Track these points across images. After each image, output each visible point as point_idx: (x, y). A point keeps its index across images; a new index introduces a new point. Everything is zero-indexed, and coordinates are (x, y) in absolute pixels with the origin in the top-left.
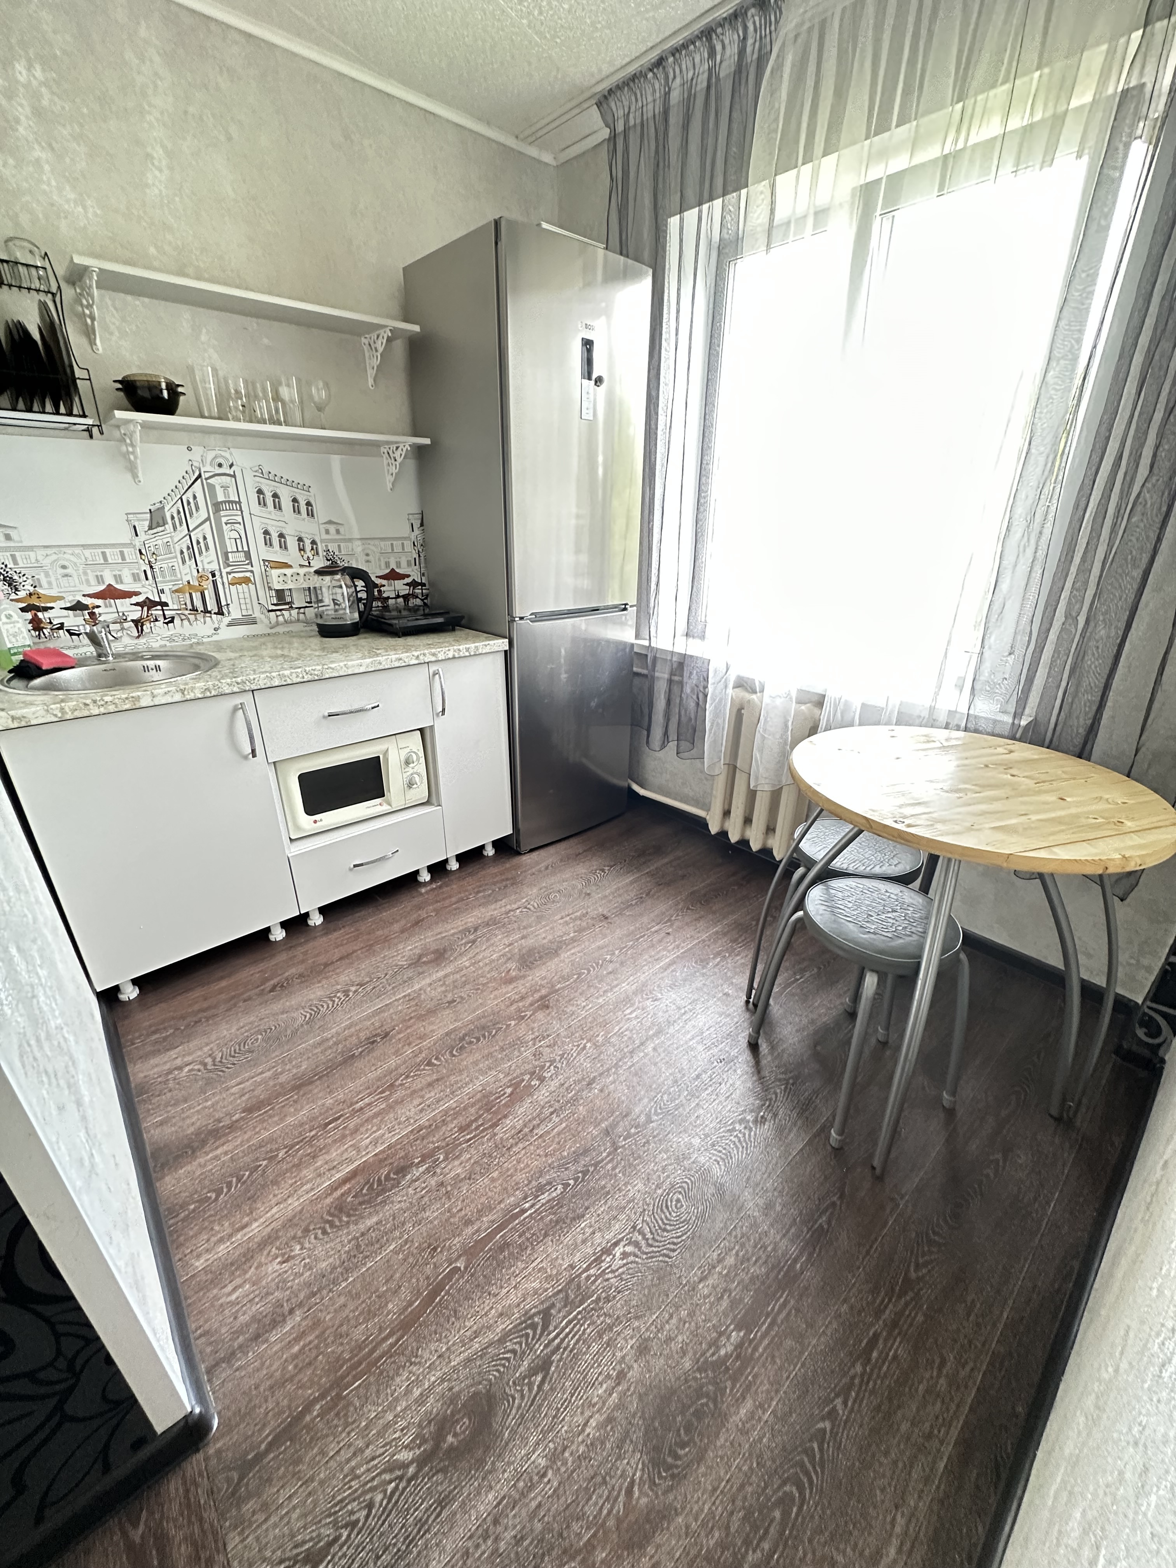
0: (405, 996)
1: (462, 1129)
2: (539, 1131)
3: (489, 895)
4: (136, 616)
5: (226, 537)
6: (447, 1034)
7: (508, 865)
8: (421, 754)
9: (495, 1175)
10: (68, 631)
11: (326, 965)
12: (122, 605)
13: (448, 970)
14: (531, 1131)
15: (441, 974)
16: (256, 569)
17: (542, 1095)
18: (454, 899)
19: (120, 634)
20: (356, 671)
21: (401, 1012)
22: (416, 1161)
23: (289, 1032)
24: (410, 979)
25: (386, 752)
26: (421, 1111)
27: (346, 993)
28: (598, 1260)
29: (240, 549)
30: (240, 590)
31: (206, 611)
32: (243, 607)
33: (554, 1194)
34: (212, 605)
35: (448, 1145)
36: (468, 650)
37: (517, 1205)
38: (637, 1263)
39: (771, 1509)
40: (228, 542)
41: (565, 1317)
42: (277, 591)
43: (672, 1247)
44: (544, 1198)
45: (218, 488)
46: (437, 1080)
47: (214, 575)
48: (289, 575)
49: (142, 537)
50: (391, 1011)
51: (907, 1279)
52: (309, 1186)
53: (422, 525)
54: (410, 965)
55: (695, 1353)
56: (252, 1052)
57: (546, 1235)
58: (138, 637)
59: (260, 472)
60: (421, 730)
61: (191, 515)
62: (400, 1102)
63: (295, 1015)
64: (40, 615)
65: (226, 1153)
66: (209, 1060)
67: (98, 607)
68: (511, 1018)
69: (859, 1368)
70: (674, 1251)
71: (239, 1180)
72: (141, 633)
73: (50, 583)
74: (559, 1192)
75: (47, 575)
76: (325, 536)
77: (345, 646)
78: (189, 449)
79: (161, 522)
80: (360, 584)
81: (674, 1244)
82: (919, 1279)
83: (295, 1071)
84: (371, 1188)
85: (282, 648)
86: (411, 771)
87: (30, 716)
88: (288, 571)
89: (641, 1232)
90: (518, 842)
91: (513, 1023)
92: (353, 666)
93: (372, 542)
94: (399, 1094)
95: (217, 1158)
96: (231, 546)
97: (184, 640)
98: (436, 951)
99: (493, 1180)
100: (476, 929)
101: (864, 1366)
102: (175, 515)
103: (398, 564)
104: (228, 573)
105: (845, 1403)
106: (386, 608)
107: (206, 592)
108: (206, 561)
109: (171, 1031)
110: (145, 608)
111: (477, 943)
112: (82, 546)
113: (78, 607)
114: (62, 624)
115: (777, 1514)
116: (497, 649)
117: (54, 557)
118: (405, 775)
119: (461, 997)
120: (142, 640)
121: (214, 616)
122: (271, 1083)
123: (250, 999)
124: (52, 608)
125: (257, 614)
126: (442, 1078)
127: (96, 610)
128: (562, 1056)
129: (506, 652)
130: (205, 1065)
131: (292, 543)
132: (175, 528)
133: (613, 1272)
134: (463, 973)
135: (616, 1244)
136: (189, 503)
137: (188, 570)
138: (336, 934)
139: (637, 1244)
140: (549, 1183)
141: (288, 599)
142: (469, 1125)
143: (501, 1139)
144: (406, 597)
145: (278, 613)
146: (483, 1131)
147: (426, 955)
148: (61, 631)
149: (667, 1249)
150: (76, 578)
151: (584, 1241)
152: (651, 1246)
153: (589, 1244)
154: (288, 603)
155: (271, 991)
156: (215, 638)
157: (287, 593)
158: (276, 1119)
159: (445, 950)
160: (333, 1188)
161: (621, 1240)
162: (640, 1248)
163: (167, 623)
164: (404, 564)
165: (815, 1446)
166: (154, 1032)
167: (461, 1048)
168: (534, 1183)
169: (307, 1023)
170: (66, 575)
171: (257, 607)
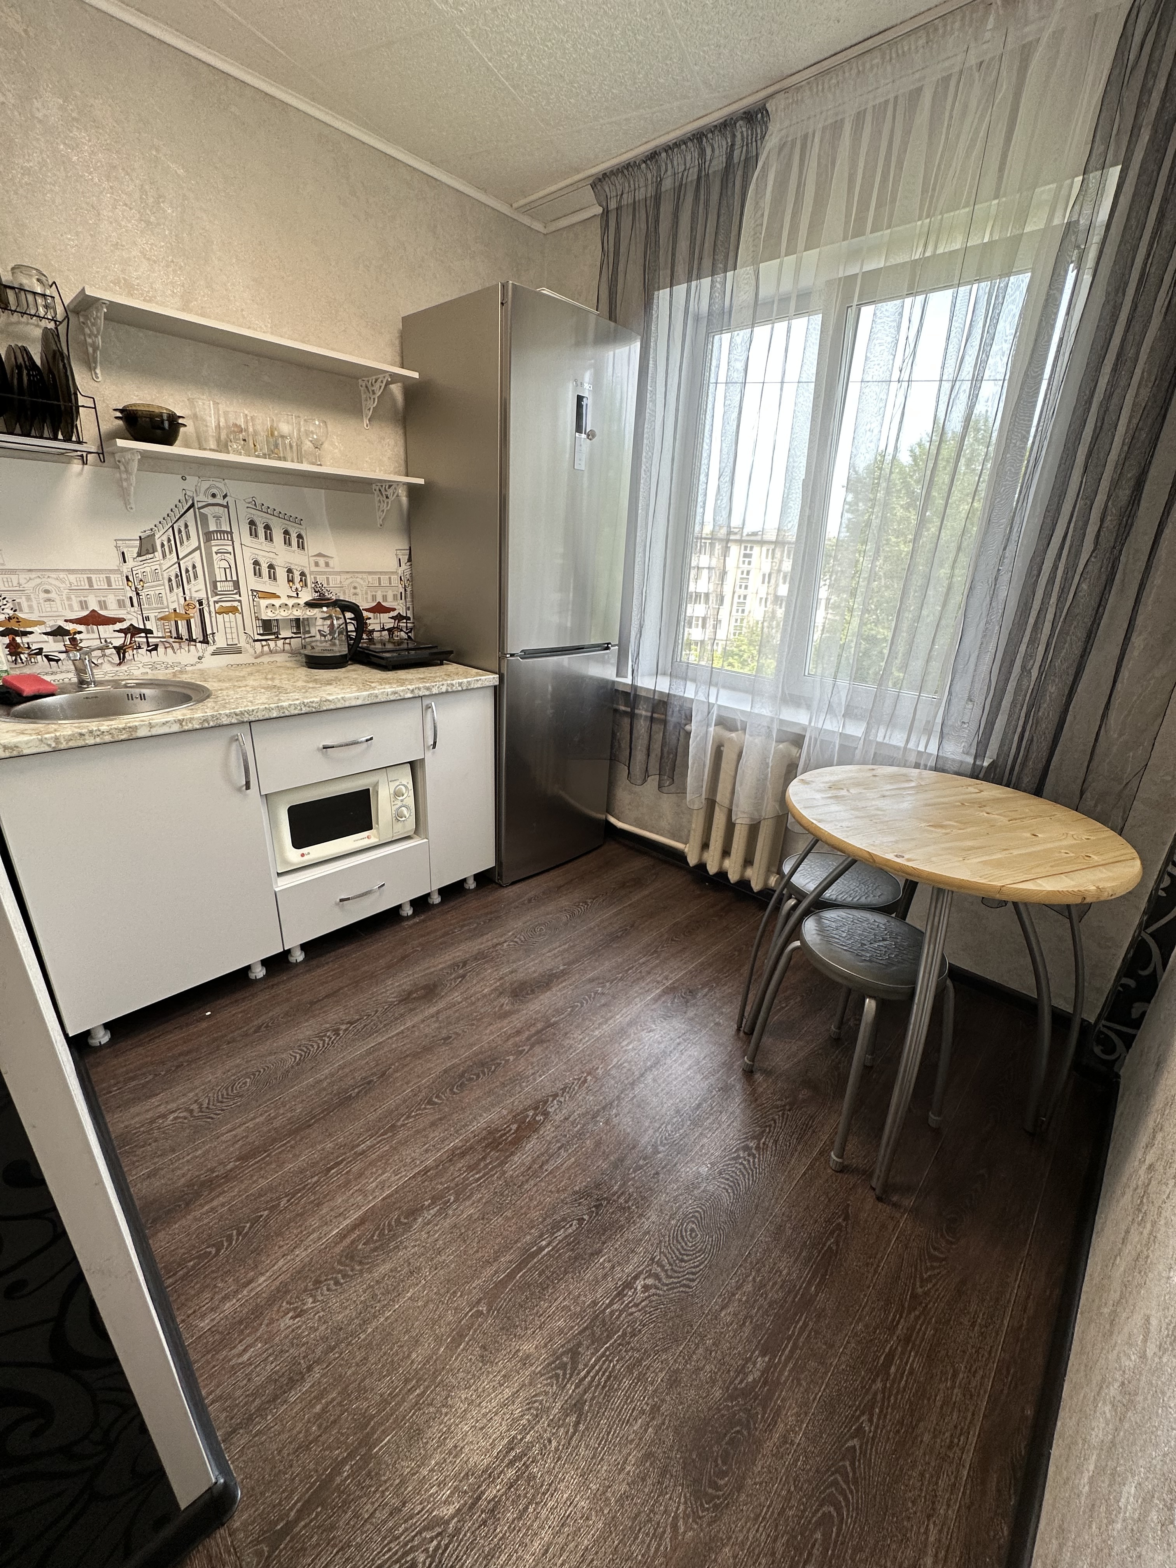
0: (398, 1034)
1: (470, 1168)
2: (549, 1167)
3: (475, 929)
4: (118, 642)
5: (216, 566)
6: (445, 1071)
7: (490, 899)
8: (411, 786)
9: (509, 1214)
10: (46, 656)
11: (312, 1003)
12: (105, 631)
13: (441, 1005)
14: (541, 1167)
15: (432, 1010)
16: (244, 598)
17: (548, 1131)
18: (439, 933)
19: (100, 661)
20: (354, 703)
21: (396, 1049)
22: (426, 1203)
23: (279, 1073)
24: (402, 1015)
25: (376, 785)
26: (427, 1151)
27: (336, 1032)
28: (620, 1294)
29: (229, 579)
30: (227, 619)
31: (191, 639)
32: (229, 636)
33: (570, 1231)
34: (197, 633)
35: (457, 1185)
36: (460, 684)
37: (534, 1243)
38: (659, 1295)
39: (813, 1532)
40: (217, 571)
41: (593, 1354)
42: (264, 621)
43: (691, 1277)
44: (561, 1234)
45: (210, 518)
46: (441, 1119)
47: (201, 604)
48: (277, 606)
49: (130, 563)
50: (386, 1049)
51: (914, 1296)
52: (315, 1235)
53: (410, 560)
54: (400, 1001)
55: (724, 1382)
56: (241, 1096)
57: (566, 1272)
58: (120, 664)
59: (254, 504)
60: (412, 764)
61: (182, 543)
62: (404, 1143)
63: (284, 1056)
64: (18, 639)
65: (223, 1205)
66: (195, 1107)
67: (80, 632)
68: (509, 1053)
69: (879, 1385)
70: (693, 1280)
71: (239, 1234)
72: (122, 661)
73: (30, 607)
74: (574, 1228)
75: (29, 599)
76: (314, 569)
77: (337, 680)
78: (184, 478)
79: (151, 551)
80: (349, 615)
81: (693, 1273)
82: (926, 1294)
83: (289, 1115)
84: (382, 1235)
85: (273, 679)
86: (400, 804)
87: (23, 746)
88: (277, 602)
89: (659, 1264)
90: (500, 875)
91: (511, 1058)
92: (350, 699)
93: (360, 576)
94: (401, 1135)
95: (213, 1210)
96: (220, 576)
97: (167, 668)
98: (425, 987)
99: (508, 1219)
100: (465, 963)
101: (885, 1381)
102: (165, 543)
103: (385, 598)
104: (215, 602)
105: (870, 1420)
106: (371, 640)
107: (192, 620)
108: (193, 590)
109: (151, 1077)
110: (129, 636)
111: (467, 978)
112: (67, 570)
113: (59, 632)
114: (41, 649)
115: (818, 1535)
116: (488, 684)
117: (38, 581)
118: (394, 808)
119: (456, 1033)
120: (124, 668)
121: (198, 645)
122: (265, 1129)
123: (234, 1040)
124: (31, 633)
125: (242, 644)
126: (445, 1117)
127: (77, 636)
128: (564, 1090)
129: (495, 687)
130: (191, 1111)
131: (281, 574)
132: (164, 556)
133: (636, 1305)
134: (454, 1009)
135: (636, 1278)
136: (180, 531)
137: (175, 598)
138: (320, 971)
139: (657, 1277)
140: (564, 1219)
141: (275, 630)
142: (477, 1164)
143: (511, 1176)
144: (390, 630)
145: (264, 643)
146: (492, 1169)
147: (416, 991)
148: (39, 657)
149: (687, 1279)
150: (58, 601)
151: (605, 1276)
152: (671, 1277)
153: (610, 1279)
154: (274, 634)
155: (255, 1032)
156: (199, 666)
157: (274, 623)
158: (273, 1166)
159: (435, 986)
160: (343, 1236)
161: (641, 1272)
162: (660, 1280)
163: (150, 651)
164: (390, 598)
165: (847, 1463)
166: (133, 1079)
167: (462, 1085)
168: (549, 1221)
169: (298, 1064)
170: (49, 600)
171: (243, 637)
